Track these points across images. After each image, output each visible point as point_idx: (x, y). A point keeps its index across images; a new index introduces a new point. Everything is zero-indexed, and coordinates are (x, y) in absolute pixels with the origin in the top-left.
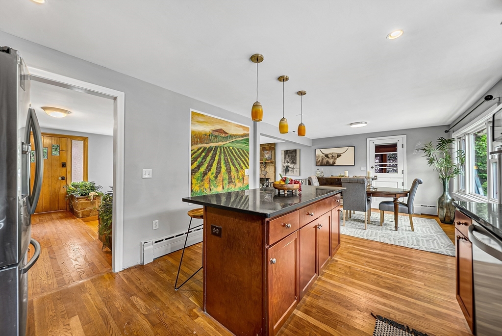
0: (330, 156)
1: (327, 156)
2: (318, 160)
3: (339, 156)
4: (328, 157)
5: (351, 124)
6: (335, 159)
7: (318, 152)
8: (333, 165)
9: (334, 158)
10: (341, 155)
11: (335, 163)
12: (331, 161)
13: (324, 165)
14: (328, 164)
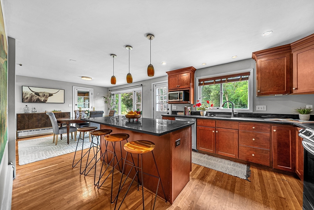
0: (41, 94)
1: (37, 94)
2: (26, 97)
3: (51, 95)
4: (39, 95)
5: (82, 77)
6: (47, 97)
7: (26, 90)
8: (45, 102)
9: (45, 96)
10: (52, 95)
11: (46, 101)
12: (42, 99)
13: (34, 102)
14: (38, 101)
